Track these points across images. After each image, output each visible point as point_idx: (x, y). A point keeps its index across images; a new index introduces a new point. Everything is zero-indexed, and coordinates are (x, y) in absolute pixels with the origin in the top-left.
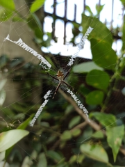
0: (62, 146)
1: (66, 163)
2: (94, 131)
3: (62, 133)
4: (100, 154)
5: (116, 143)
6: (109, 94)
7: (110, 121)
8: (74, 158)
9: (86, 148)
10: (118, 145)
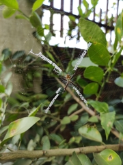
0: (62, 129)
1: (66, 144)
2: (90, 116)
3: (62, 118)
4: (95, 135)
5: (108, 126)
6: (102, 85)
7: (104, 108)
8: (73, 140)
9: (83, 131)
10: (110, 127)
